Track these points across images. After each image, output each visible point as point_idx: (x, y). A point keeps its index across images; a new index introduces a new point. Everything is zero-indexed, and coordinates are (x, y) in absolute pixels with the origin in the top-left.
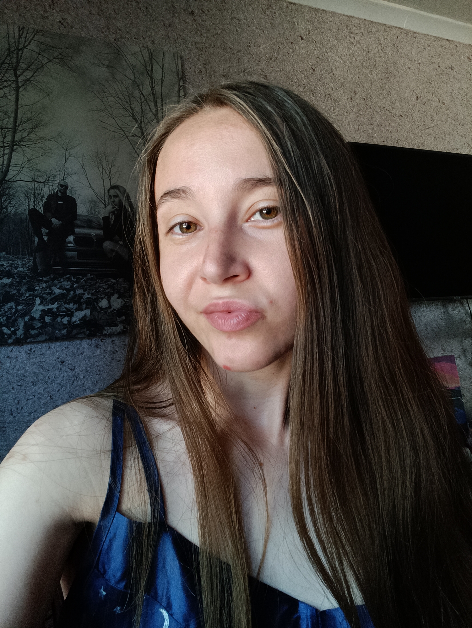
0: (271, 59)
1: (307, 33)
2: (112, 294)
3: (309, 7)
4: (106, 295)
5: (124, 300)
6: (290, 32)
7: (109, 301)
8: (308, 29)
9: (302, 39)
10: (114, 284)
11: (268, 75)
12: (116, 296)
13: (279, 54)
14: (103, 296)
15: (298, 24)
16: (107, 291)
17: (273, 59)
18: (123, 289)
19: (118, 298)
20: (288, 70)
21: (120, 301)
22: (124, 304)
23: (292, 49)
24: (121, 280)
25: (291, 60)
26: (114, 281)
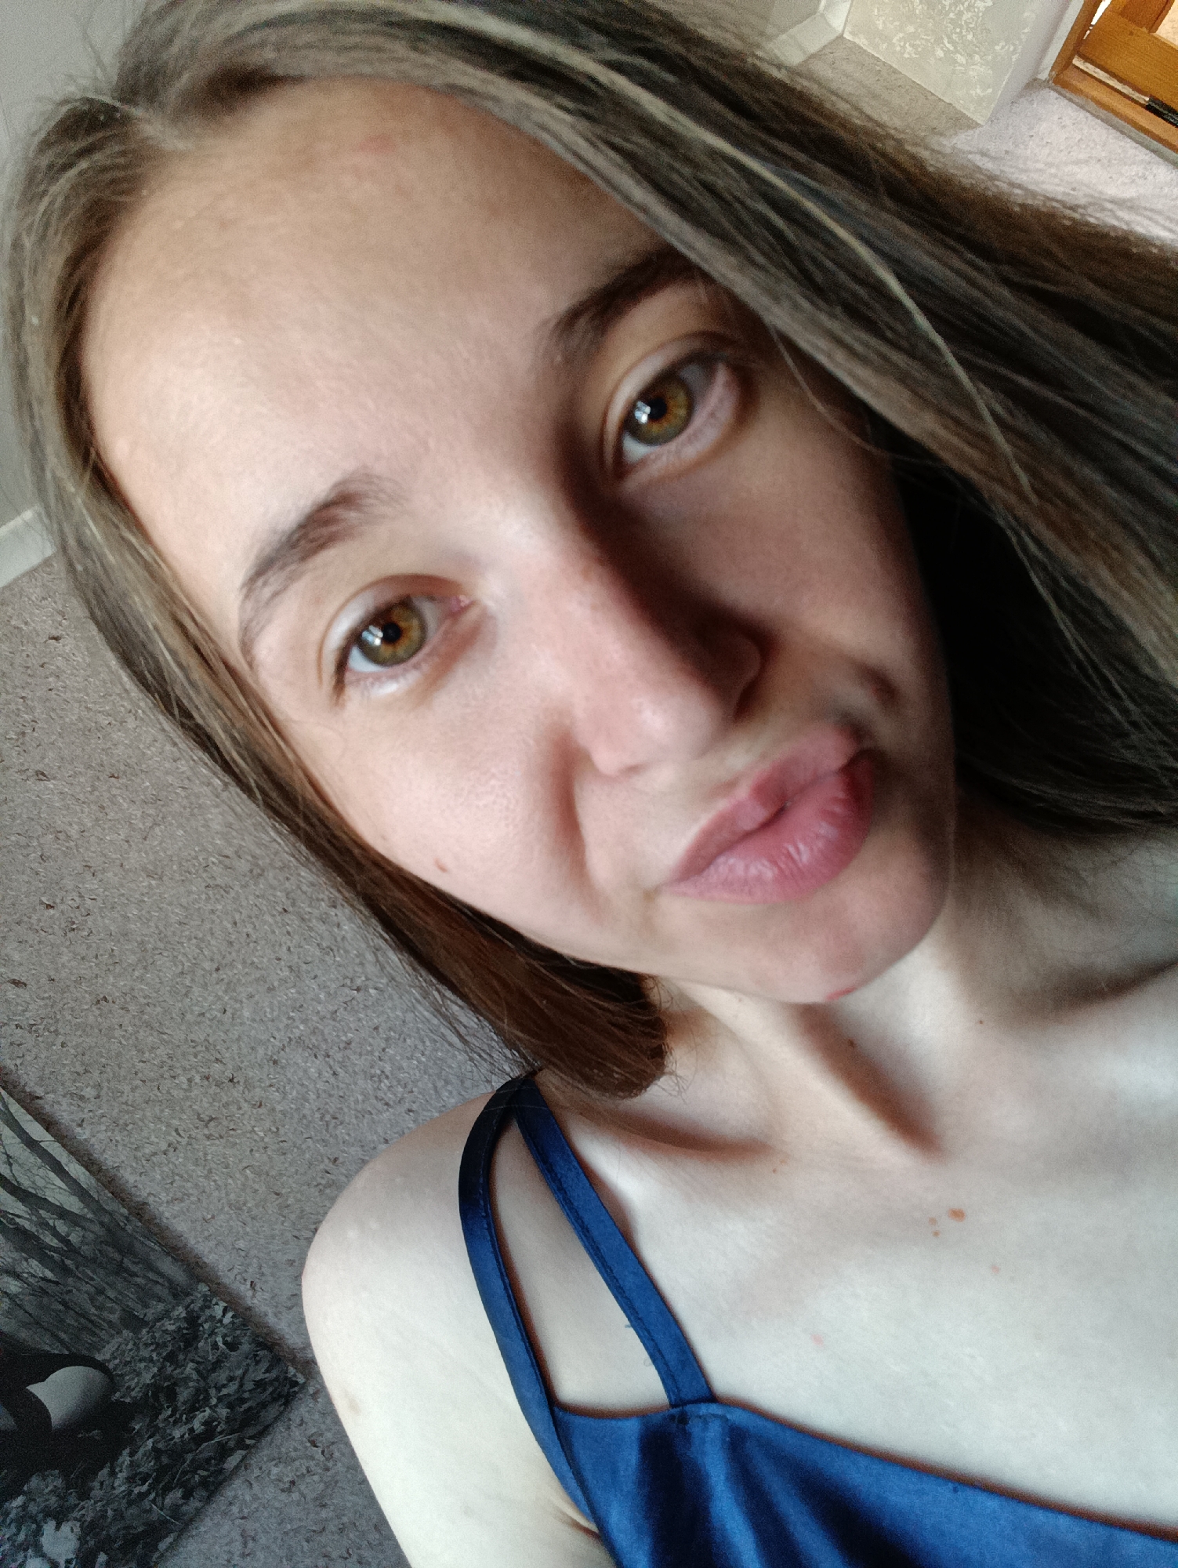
0: (23, 734)
1: (59, 618)
2: (38, 1532)
3: (23, 575)
4: (25, 1550)
5: (76, 1519)
6: (23, 650)
7: (43, 1556)
8: (56, 610)
9: (57, 639)
10: (24, 1507)
11: (40, 767)
12: (49, 1527)
13: (32, 710)
14: (20, 1558)
15: (26, 623)
16: (22, 1537)
17: (29, 731)
18: (54, 1499)
19: (58, 1527)
20: (74, 718)
21: (65, 1528)
22: (81, 1527)
23: (52, 674)
24: (34, 1482)
25: (68, 695)
26: (19, 1501)
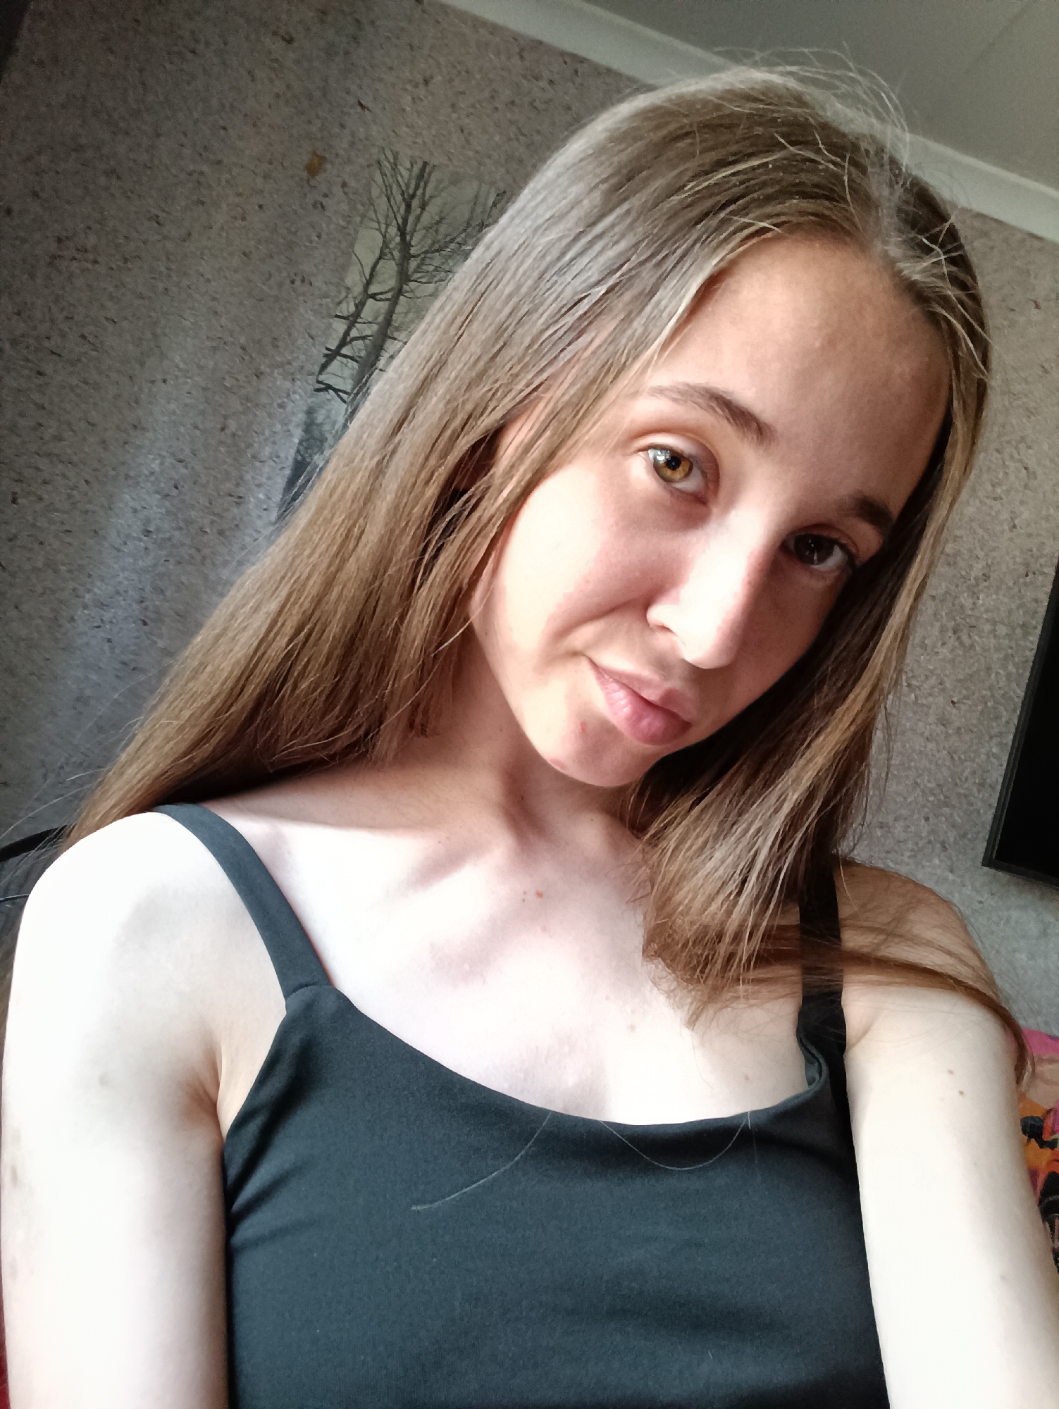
9: (1038, 306)
15: (1036, 276)
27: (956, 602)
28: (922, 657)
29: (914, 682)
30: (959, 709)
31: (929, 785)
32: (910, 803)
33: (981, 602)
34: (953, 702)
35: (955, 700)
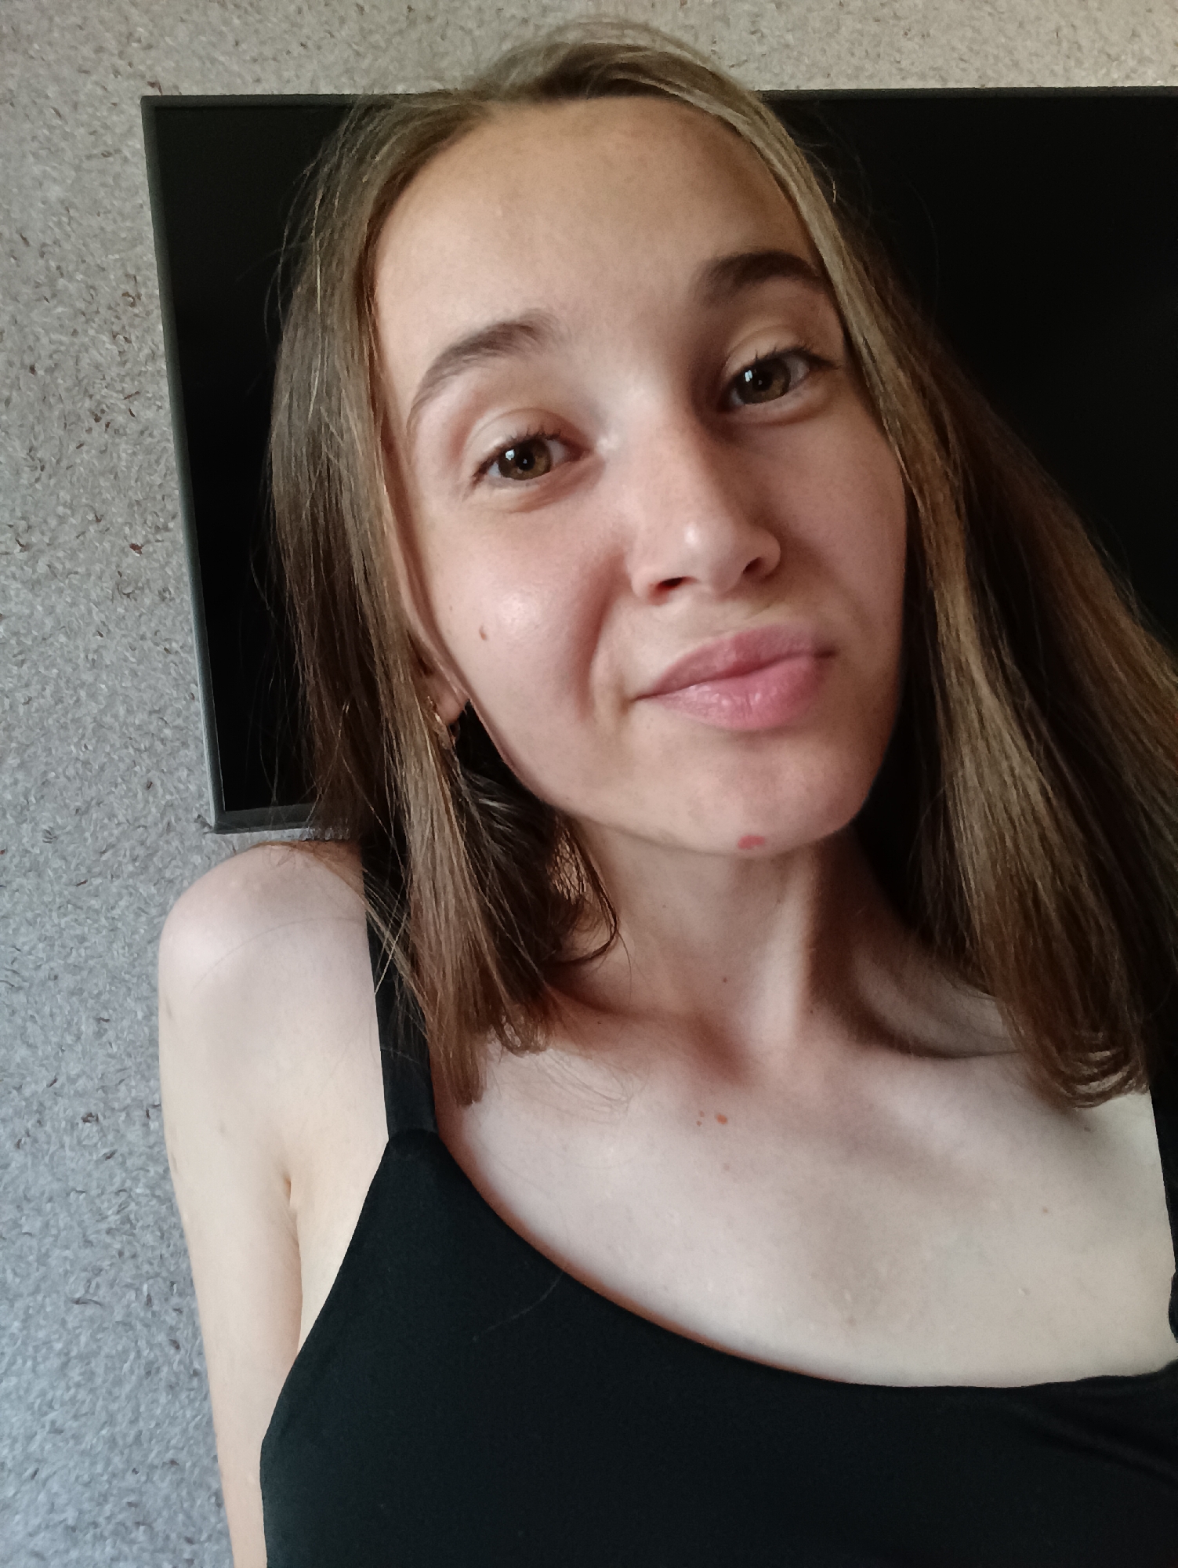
27: (85, 361)
28: (38, 486)
29: (34, 539)
30: (149, 555)
31: (130, 720)
32: (102, 769)
33: (135, 345)
34: (134, 547)
35: (139, 541)
